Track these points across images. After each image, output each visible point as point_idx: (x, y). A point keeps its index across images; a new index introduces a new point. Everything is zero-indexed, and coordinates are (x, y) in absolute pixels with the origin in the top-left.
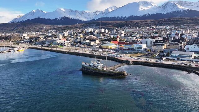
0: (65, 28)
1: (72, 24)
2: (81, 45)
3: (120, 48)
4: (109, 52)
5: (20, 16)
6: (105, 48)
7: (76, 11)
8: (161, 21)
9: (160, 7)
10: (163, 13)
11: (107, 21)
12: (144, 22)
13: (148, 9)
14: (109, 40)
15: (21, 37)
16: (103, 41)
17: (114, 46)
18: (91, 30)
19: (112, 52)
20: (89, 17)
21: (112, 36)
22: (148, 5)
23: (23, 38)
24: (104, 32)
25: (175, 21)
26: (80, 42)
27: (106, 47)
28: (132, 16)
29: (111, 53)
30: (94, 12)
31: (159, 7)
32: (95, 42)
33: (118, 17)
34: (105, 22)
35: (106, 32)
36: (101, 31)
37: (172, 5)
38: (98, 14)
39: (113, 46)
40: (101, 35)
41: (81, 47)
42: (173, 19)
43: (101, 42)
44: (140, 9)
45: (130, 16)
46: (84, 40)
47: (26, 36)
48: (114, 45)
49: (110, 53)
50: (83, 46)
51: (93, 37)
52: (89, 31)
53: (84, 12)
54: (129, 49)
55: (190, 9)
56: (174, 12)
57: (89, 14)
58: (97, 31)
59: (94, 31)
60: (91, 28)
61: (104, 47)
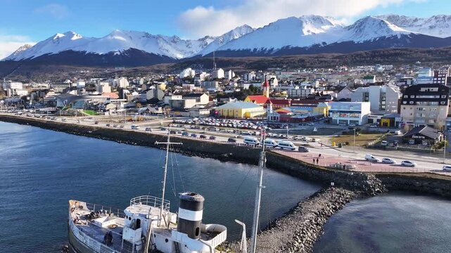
0: (129, 73)
1: (147, 65)
2: (152, 110)
3: (279, 115)
4: (245, 128)
5: (26, 46)
6: (228, 117)
7: (159, 37)
8: (357, 55)
9: (349, 28)
10: (356, 41)
11: (230, 58)
12: (317, 58)
13: (322, 31)
14: (240, 96)
15: (6, 92)
16: (221, 98)
17: (256, 109)
18: (191, 73)
19: (255, 127)
20: (188, 50)
21: (246, 86)
22: (322, 23)
23: (10, 94)
24: (223, 79)
25: (391, 55)
26: (155, 102)
27: (231, 114)
28: (288, 47)
29: (254, 135)
30: (199, 40)
31: (346, 28)
32: (199, 101)
33: (255, 50)
34: (225, 59)
35: (230, 78)
36: (216, 74)
37: (377, 23)
38: (208, 43)
39: (253, 109)
40: (217, 83)
41: (152, 114)
42: (386, 52)
43: (216, 101)
44: (306, 33)
45: (283, 48)
46: (167, 95)
47: (22, 88)
48: (257, 106)
49: (249, 132)
50: (160, 110)
51: (195, 88)
52: (186, 76)
53: (178, 39)
54: (309, 119)
55: (415, 33)
56: (383, 39)
57: (188, 44)
58: (204, 75)
59: (198, 76)
60: (190, 69)
61: (225, 114)
